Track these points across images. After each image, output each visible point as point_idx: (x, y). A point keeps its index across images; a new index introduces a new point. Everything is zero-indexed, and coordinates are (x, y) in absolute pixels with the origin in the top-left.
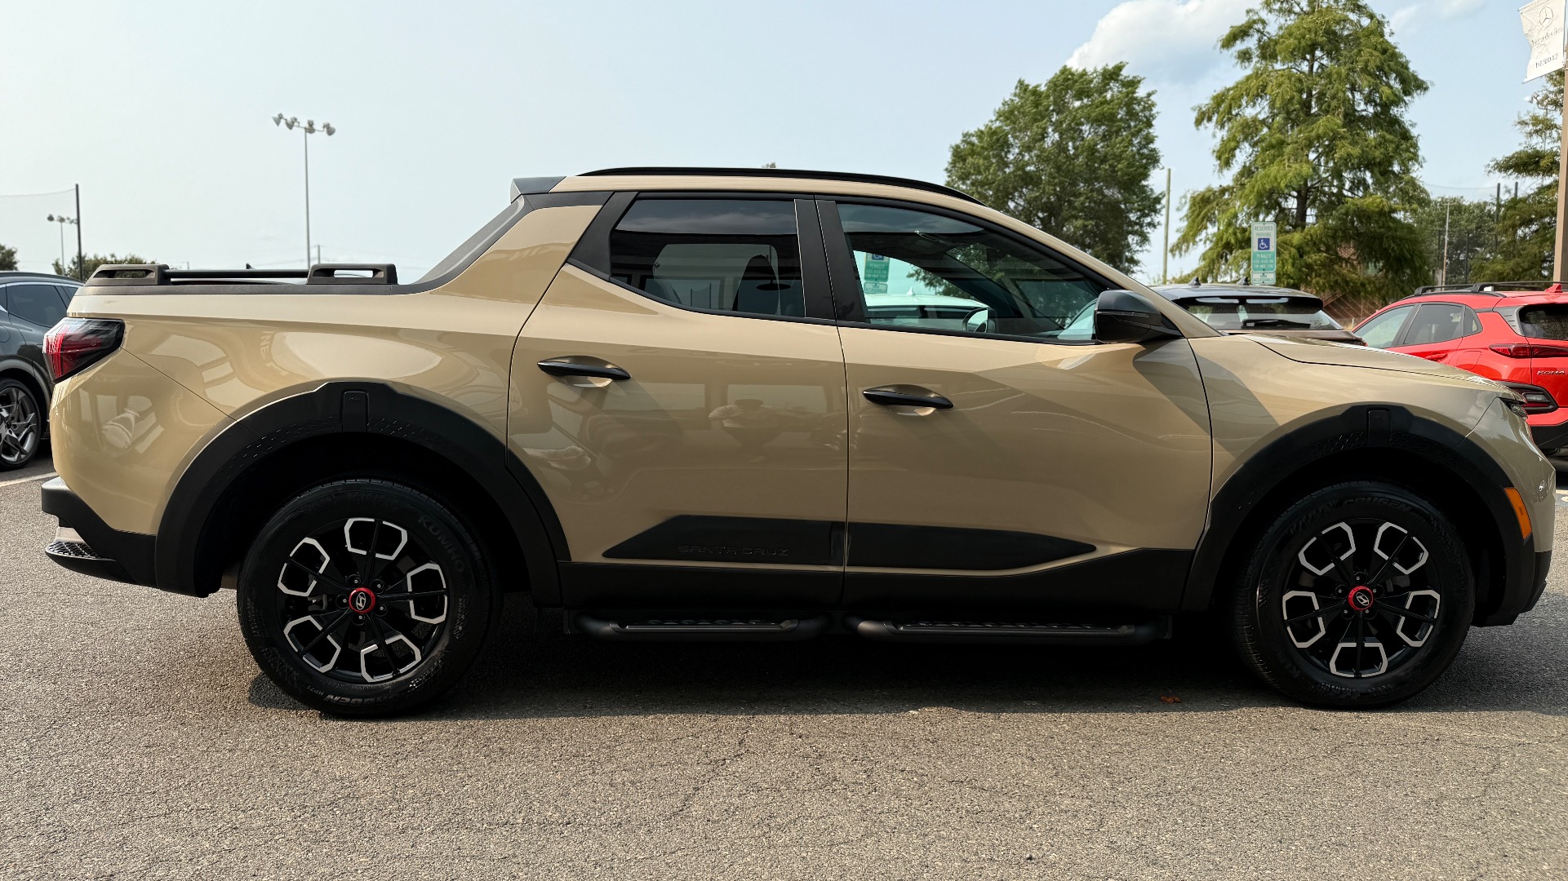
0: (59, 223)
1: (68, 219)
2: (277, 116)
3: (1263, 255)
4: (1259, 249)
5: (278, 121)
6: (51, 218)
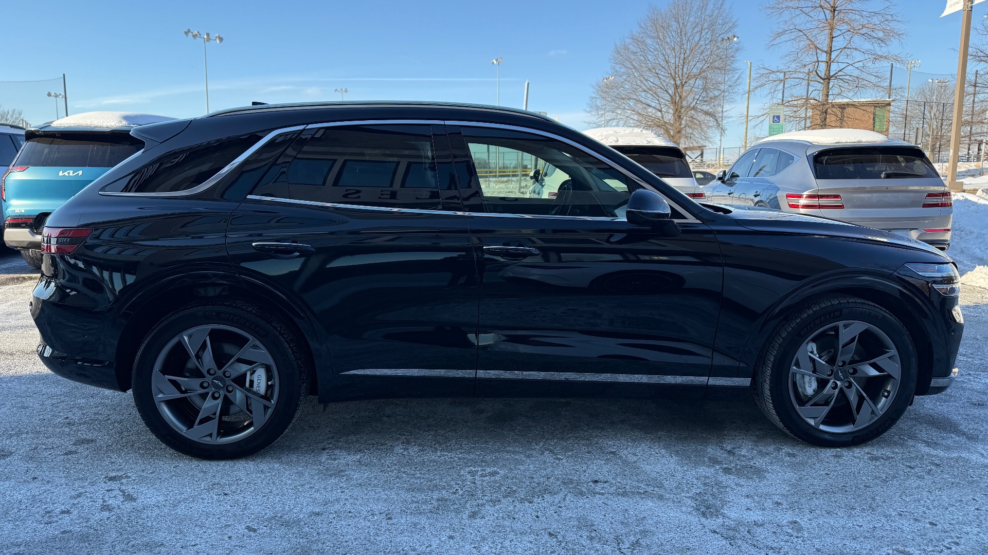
0: (55, 98)
1: (60, 95)
2: (187, 31)
5: (186, 33)
6: (49, 95)
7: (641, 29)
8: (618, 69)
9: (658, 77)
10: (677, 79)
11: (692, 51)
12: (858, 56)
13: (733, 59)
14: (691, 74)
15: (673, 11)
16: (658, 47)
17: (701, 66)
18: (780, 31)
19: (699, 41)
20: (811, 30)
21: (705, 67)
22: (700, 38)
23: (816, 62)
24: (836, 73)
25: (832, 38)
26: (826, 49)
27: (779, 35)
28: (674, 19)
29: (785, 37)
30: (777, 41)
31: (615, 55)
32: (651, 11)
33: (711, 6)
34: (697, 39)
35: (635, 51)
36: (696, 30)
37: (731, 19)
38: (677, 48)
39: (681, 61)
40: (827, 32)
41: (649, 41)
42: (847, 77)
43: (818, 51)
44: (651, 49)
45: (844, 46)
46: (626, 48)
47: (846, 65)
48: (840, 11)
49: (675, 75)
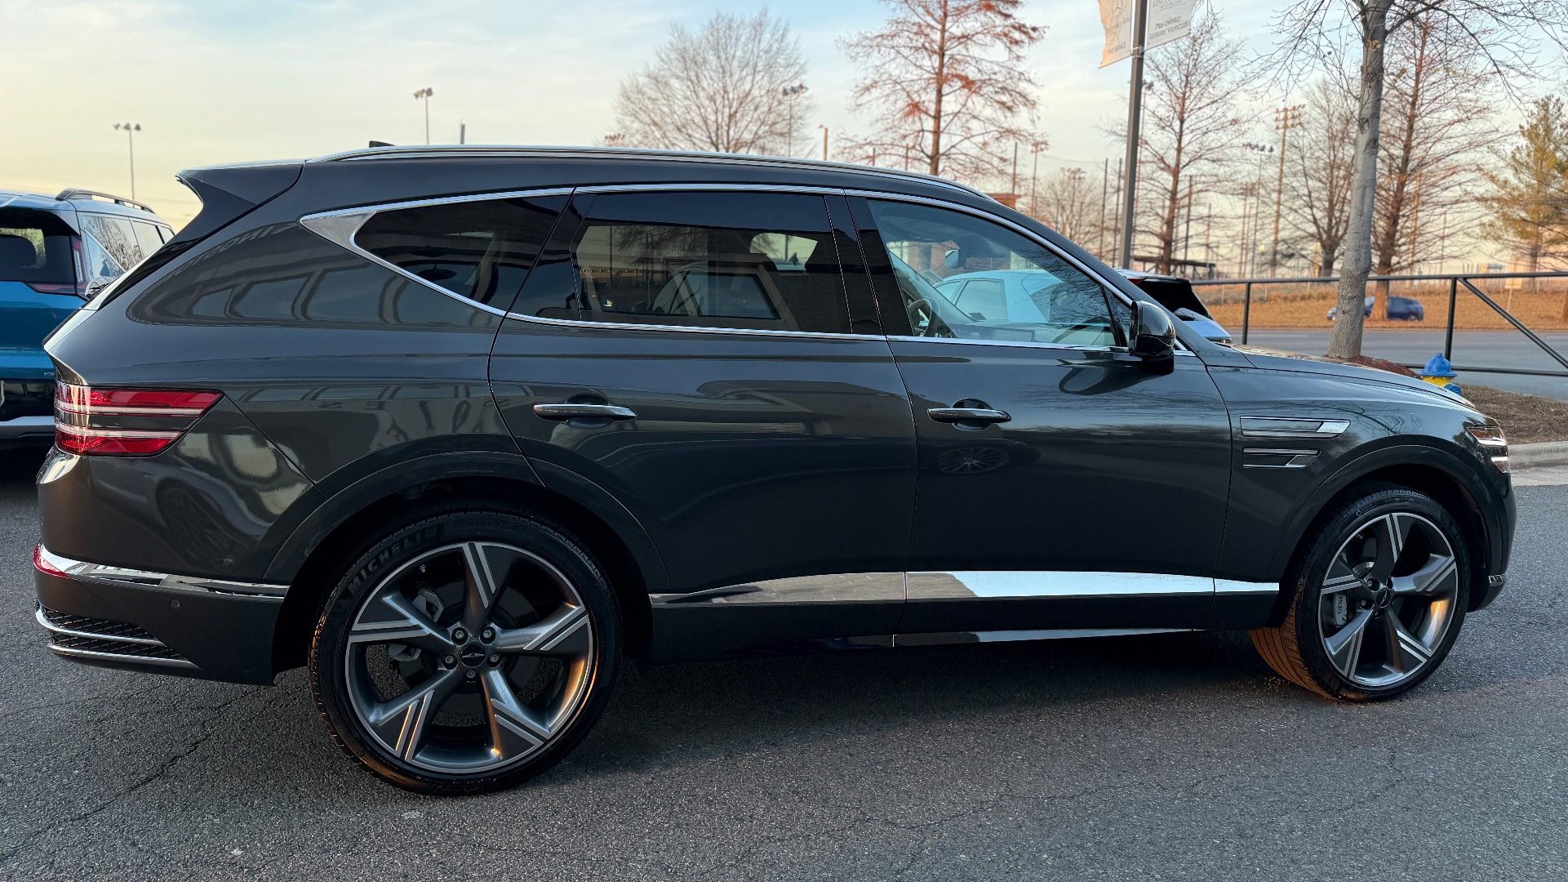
7: (662, 64)
8: (628, 123)
9: (691, 141)
10: (720, 146)
11: (741, 104)
12: (975, 125)
13: (801, 121)
14: (740, 141)
15: (711, 38)
16: (688, 93)
17: (755, 129)
18: (868, 82)
19: (750, 91)
20: (912, 83)
21: (760, 132)
22: (753, 86)
23: (919, 132)
24: (949, 150)
25: (940, 94)
27: (867, 89)
28: (711, 52)
29: (875, 92)
30: (866, 97)
31: (622, 101)
32: (676, 35)
33: (767, 35)
34: (747, 87)
35: (653, 95)
36: (744, 73)
37: (797, 58)
38: (719, 100)
39: (726, 119)
40: (935, 85)
41: (675, 83)
42: (961, 157)
43: (924, 116)
44: (679, 97)
45: (956, 111)
46: (640, 92)
47: (961, 138)
48: (952, 57)
49: (717, 140)
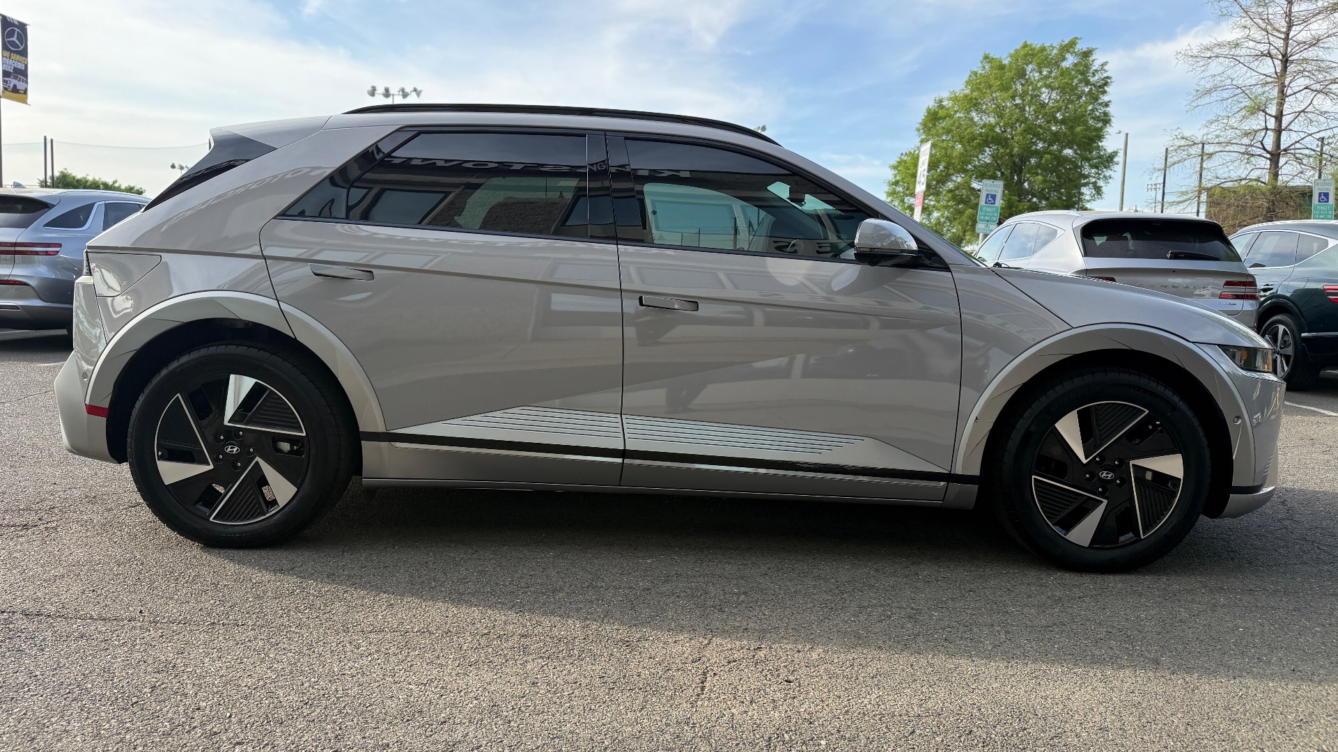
1: (186, 167)
3: (1323, 207)
4: (1319, 201)
6: (173, 167)
26: (1274, 114)
